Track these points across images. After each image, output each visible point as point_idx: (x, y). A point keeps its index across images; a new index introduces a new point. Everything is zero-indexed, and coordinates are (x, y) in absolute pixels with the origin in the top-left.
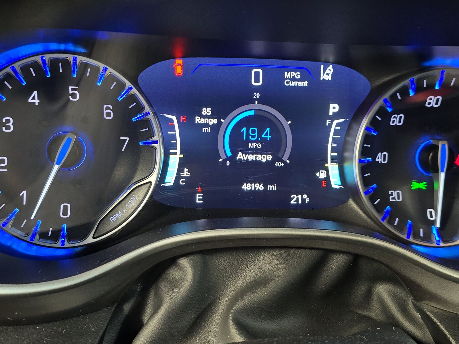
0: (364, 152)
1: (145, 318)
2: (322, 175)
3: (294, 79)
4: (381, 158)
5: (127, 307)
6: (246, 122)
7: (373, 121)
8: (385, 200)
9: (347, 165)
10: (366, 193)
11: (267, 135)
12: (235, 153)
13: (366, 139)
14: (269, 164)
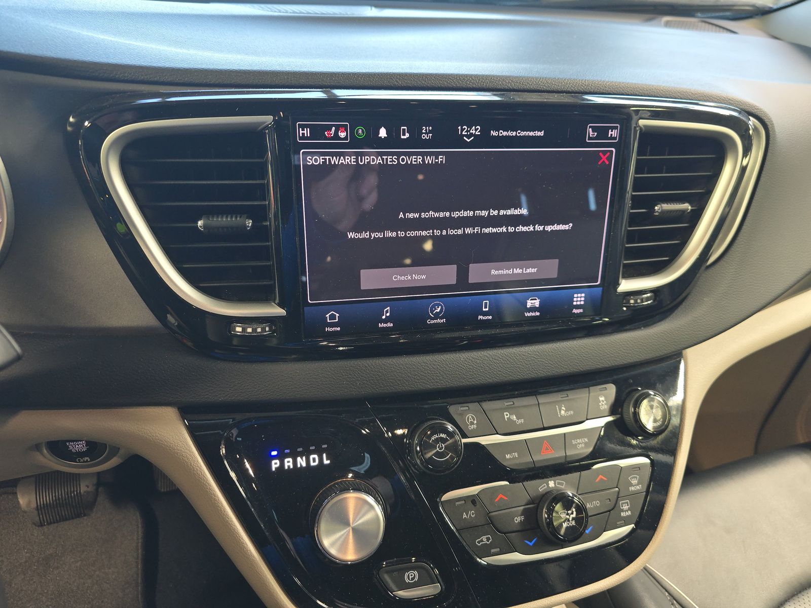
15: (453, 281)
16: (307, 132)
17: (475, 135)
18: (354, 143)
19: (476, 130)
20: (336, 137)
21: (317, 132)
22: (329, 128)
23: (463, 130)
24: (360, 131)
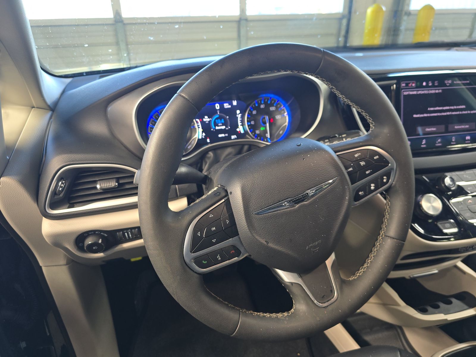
0: (248, 121)
1: (203, 168)
2: (238, 130)
3: (227, 106)
4: (253, 123)
5: (199, 165)
6: (217, 119)
7: (248, 113)
8: (255, 133)
9: (244, 126)
10: (250, 131)
11: (223, 121)
12: (215, 127)
13: (248, 118)
14: (225, 129)
15: (443, 130)
16: (404, 85)
17: (450, 83)
18: (417, 87)
19: (450, 82)
20: (412, 86)
21: (407, 85)
22: (410, 83)
23: (446, 82)
24: (418, 84)
